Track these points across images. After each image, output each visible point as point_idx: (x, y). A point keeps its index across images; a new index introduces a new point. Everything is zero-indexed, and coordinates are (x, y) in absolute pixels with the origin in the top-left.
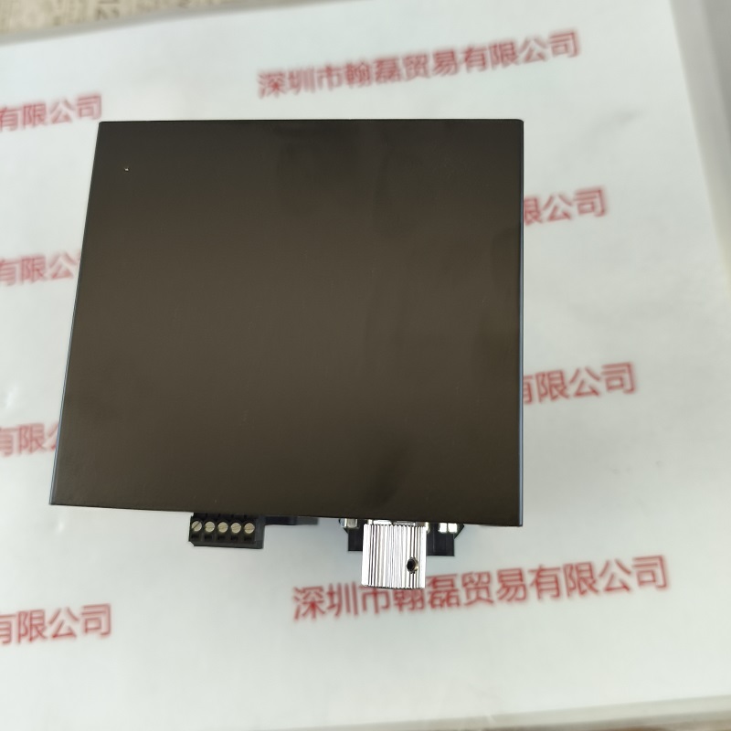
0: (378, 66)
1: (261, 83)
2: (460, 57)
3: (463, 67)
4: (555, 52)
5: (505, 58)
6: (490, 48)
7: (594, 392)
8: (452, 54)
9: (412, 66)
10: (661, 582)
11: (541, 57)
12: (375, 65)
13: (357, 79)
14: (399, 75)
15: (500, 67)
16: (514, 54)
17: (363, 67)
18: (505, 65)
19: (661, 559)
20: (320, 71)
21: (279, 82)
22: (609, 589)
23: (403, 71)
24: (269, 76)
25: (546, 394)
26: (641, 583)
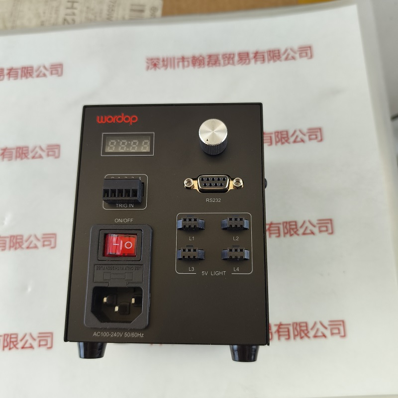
0: (209, 58)
1: (147, 63)
2: (251, 56)
3: (253, 61)
4: (301, 56)
5: (275, 58)
6: (267, 52)
7: (313, 233)
8: (248, 54)
9: (226, 59)
10: (342, 334)
11: (293, 58)
12: (207, 57)
13: (197, 64)
14: (219, 63)
15: (272, 62)
16: (279, 56)
17: (201, 58)
18: (275, 61)
19: (343, 322)
20: (178, 59)
21: (157, 63)
22: (315, 336)
23: (222, 62)
24: (152, 59)
25: (287, 233)
26: (332, 334)
